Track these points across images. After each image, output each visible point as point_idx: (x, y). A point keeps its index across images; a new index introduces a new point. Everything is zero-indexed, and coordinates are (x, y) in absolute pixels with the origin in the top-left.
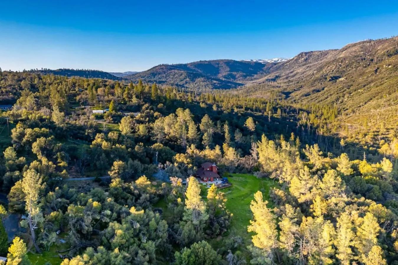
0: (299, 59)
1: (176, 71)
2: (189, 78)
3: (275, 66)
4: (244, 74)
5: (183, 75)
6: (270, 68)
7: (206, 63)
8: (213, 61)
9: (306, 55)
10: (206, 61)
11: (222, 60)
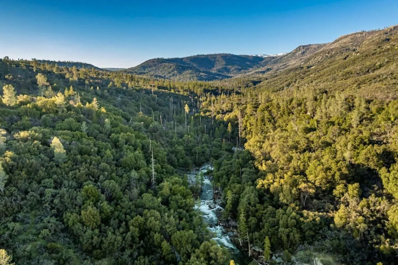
0: (297, 53)
1: (167, 64)
2: (177, 70)
3: (273, 60)
4: (240, 68)
5: (172, 68)
6: (268, 61)
7: (203, 57)
8: (211, 55)
9: (303, 49)
10: (203, 55)
11: (220, 54)
